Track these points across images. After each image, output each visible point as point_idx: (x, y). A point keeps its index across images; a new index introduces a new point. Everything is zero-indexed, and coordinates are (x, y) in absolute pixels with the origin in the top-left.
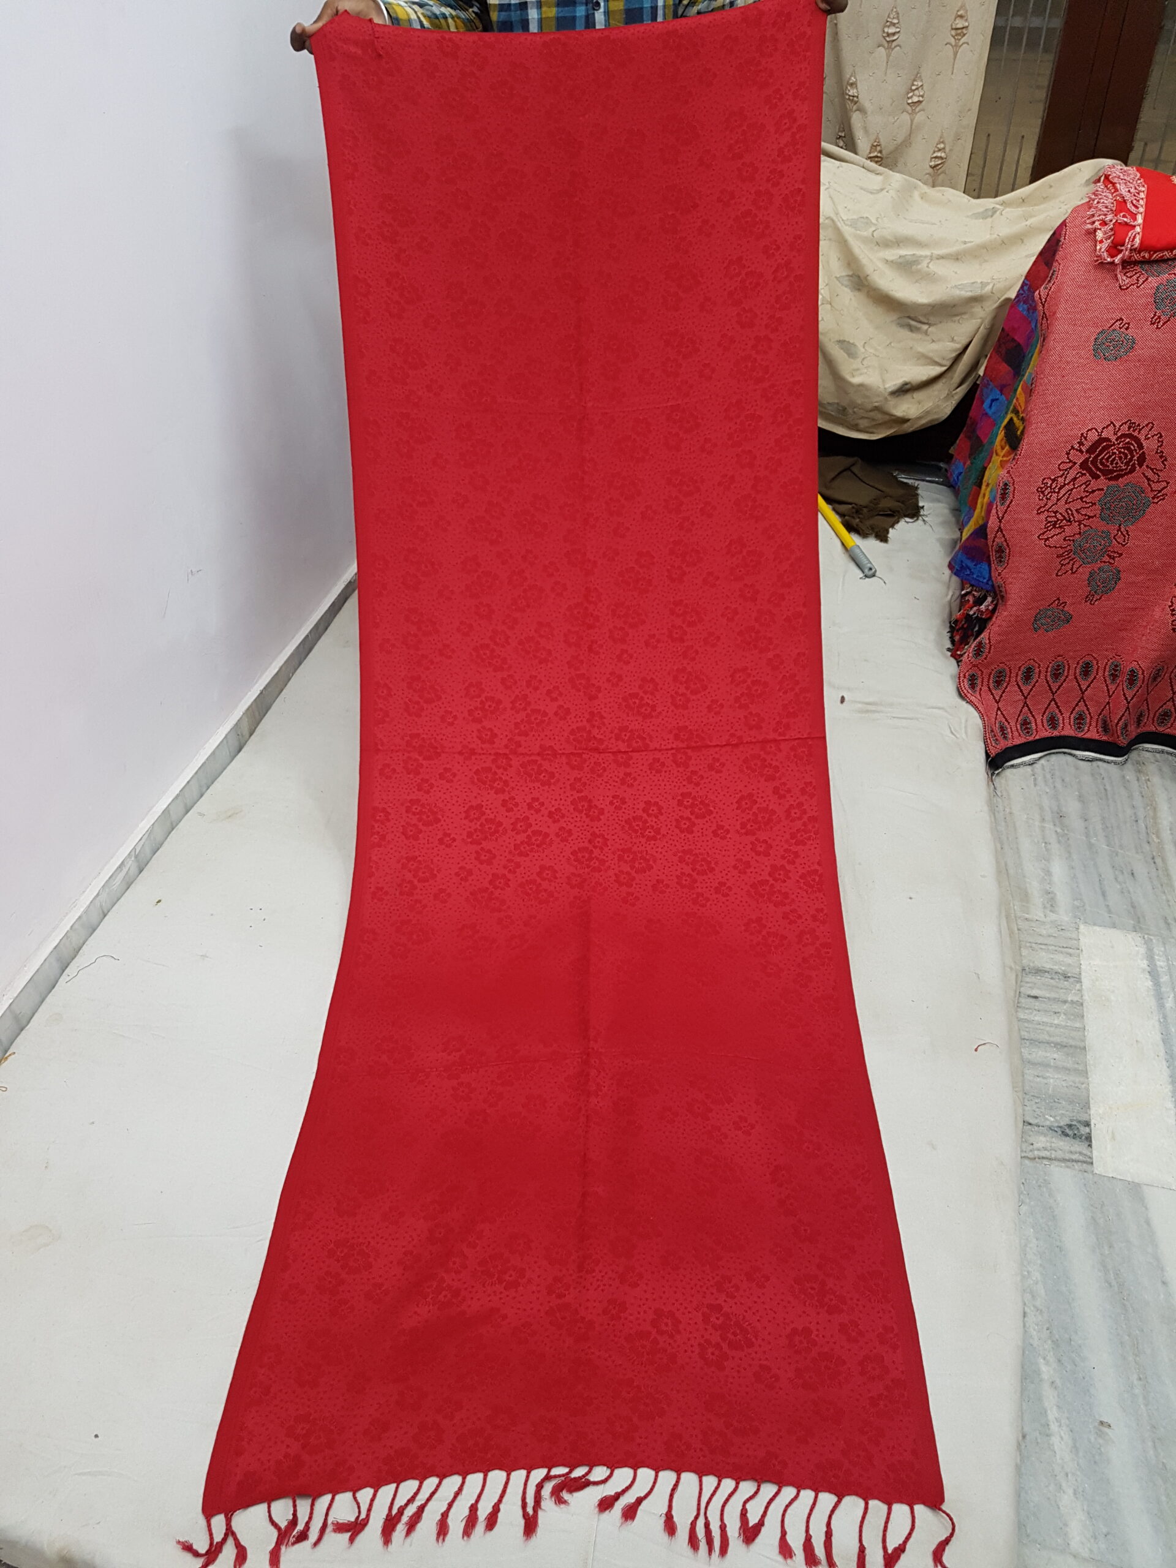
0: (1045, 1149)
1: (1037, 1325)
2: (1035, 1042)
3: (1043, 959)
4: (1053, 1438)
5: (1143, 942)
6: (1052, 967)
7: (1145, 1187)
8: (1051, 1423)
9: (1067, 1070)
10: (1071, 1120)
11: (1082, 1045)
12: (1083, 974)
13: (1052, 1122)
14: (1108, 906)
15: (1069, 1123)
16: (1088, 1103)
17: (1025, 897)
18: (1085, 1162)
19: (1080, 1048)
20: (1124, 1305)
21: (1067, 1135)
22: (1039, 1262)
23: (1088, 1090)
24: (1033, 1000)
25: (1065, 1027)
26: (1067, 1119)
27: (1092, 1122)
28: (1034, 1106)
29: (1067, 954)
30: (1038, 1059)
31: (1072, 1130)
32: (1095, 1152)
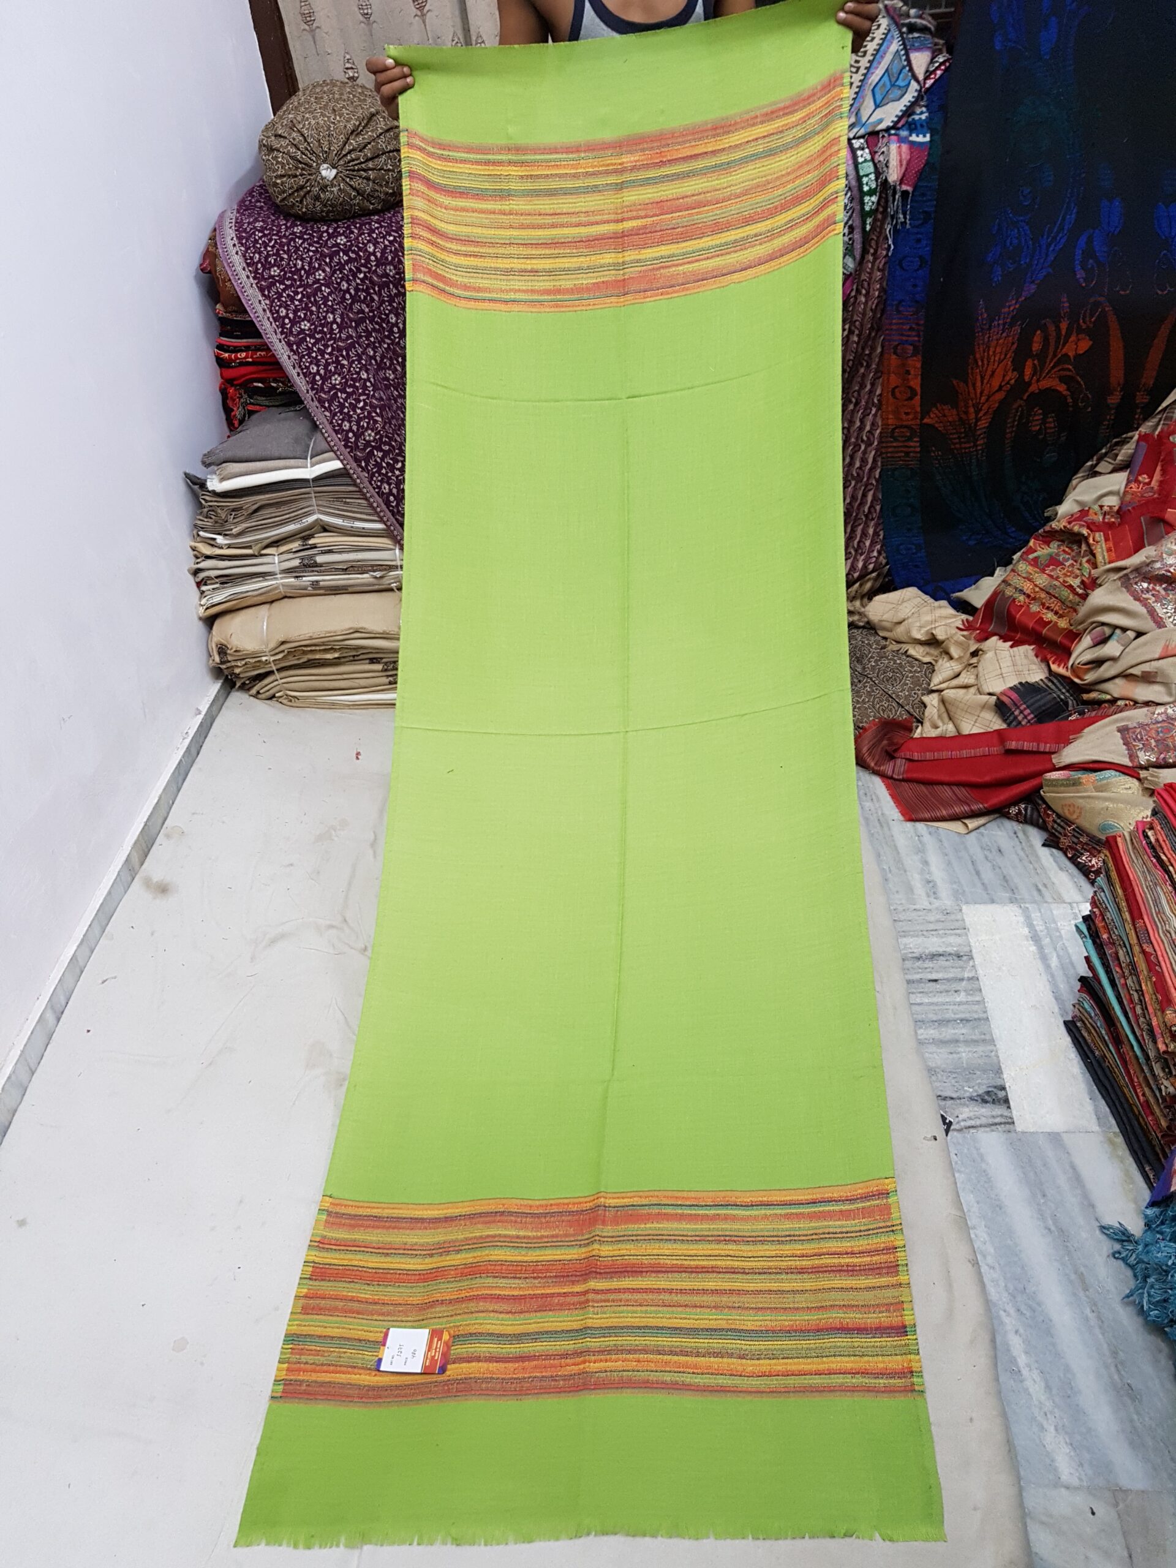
0: (970, 1118)
1: (993, 1281)
2: (943, 1022)
3: (934, 944)
4: (1025, 1383)
5: (1021, 911)
6: (944, 949)
7: (1065, 1137)
8: (1022, 1369)
9: (975, 1042)
10: (987, 1088)
11: (984, 1016)
12: (974, 951)
13: (971, 1093)
14: (983, 884)
15: (986, 1090)
16: (1000, 1068)
17: (910, 889)
18: (1005, 1123)
19: (984, 1019)
20: (1067, 1247)
21: (985, 1101)
22: (983, 1223)
23: (998, 1057)
24: (934, 984)
25: (967, 1003)
26: (984, 1087)
27: (1007, 1086)
28: (953, 1081)
29: (956, 934)
30: (948, 1037)
31: (990, 1096)
32: (1014, 1112)
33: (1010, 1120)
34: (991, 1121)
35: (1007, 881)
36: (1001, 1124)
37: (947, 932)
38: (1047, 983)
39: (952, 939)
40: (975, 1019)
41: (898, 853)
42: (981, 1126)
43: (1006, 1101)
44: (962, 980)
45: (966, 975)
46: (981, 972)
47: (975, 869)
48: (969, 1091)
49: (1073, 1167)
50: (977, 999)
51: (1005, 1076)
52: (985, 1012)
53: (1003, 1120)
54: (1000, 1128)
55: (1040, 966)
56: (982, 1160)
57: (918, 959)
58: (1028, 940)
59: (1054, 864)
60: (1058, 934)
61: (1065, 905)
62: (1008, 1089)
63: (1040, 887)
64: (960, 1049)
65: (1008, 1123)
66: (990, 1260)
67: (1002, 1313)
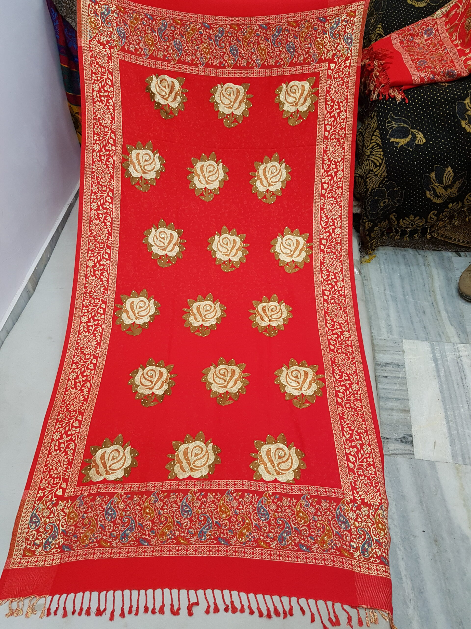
0: (394, 450)
2: (388, 399)
3: (387, 358)
4: (404, 584)
5: (430, 345)
6: (392, 362)
7: (437, 463)
9: (401, 411)
12: (406, 363)
14: (414, 329)
16: (411, 426)
17: (379, 328)
19: (406, 399)
20: (430, 519)
21: (403, 442)
23: (411, 419)
24: (385, 378)
25: (399, 390)
26: (403, 434)
27: (413, 434)
28: (389, 430)
29: (398, 354)
30: (389, 407)
31: (405, 439)
32: (415, 449)
34: (404, 452)
35: (425, 328)
36: (408, 454)
37: (394, 352)
38: (438, 384)
39: (396, 356)
40: (402, 399)
41: (376, 309)
42: (399, 454)
43: (412, 442)
44: (399, 378)
45: (400, 376)
46: (407, 375)
47: (411, 321)
48: (395, 436)
49: (438, 479)
50: (404, 389)
51: (413, 430)
52: (407, 396)
53: (409, 452)
54: (407, 456)
55: (436, 374)
56: (398, 471)
57: (379, 365)
58: (432, 361)
59: (449, 322)
60: (446, 359)
61: (451, 344)
63: (441, 334)
64: (394, 414)
65: (411, 454)
66: (395, 522)
67: (397, 549)
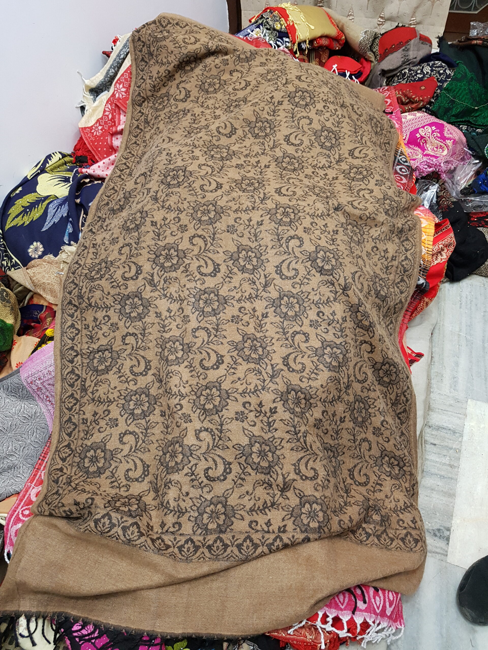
2: (429, 474)
3: (442, 420)
6: (447, 425)
9: (444, 493)
10: (441, 526)
11: (455, 477)
12: (465, 431)
15: (439, 527)
16: (452, 516)
18: (442, 554)
19: (454, 479)
21: (435, 535)
23: (453, 507)
24: (432, 446)
25: (448, 465)
26: (438, 525)
27: (452, 528)
29: (458, 417)
31: (439, 532)
32: (450, 548)
33: (445, 553)
36: (439, 553)
37: (453, 414)
39: (454, 420)
40: (449, 478)
43: (448, 539)
44: (451, 449)
45: (454, 446)
46: (464, 447)
50: (455, 464)
51: (453, 522)
52: (457, 475)
53: (441, 552)
54: (438, 556)
62: (452, 531)
64: (433, 495)
65: (444, 555)
